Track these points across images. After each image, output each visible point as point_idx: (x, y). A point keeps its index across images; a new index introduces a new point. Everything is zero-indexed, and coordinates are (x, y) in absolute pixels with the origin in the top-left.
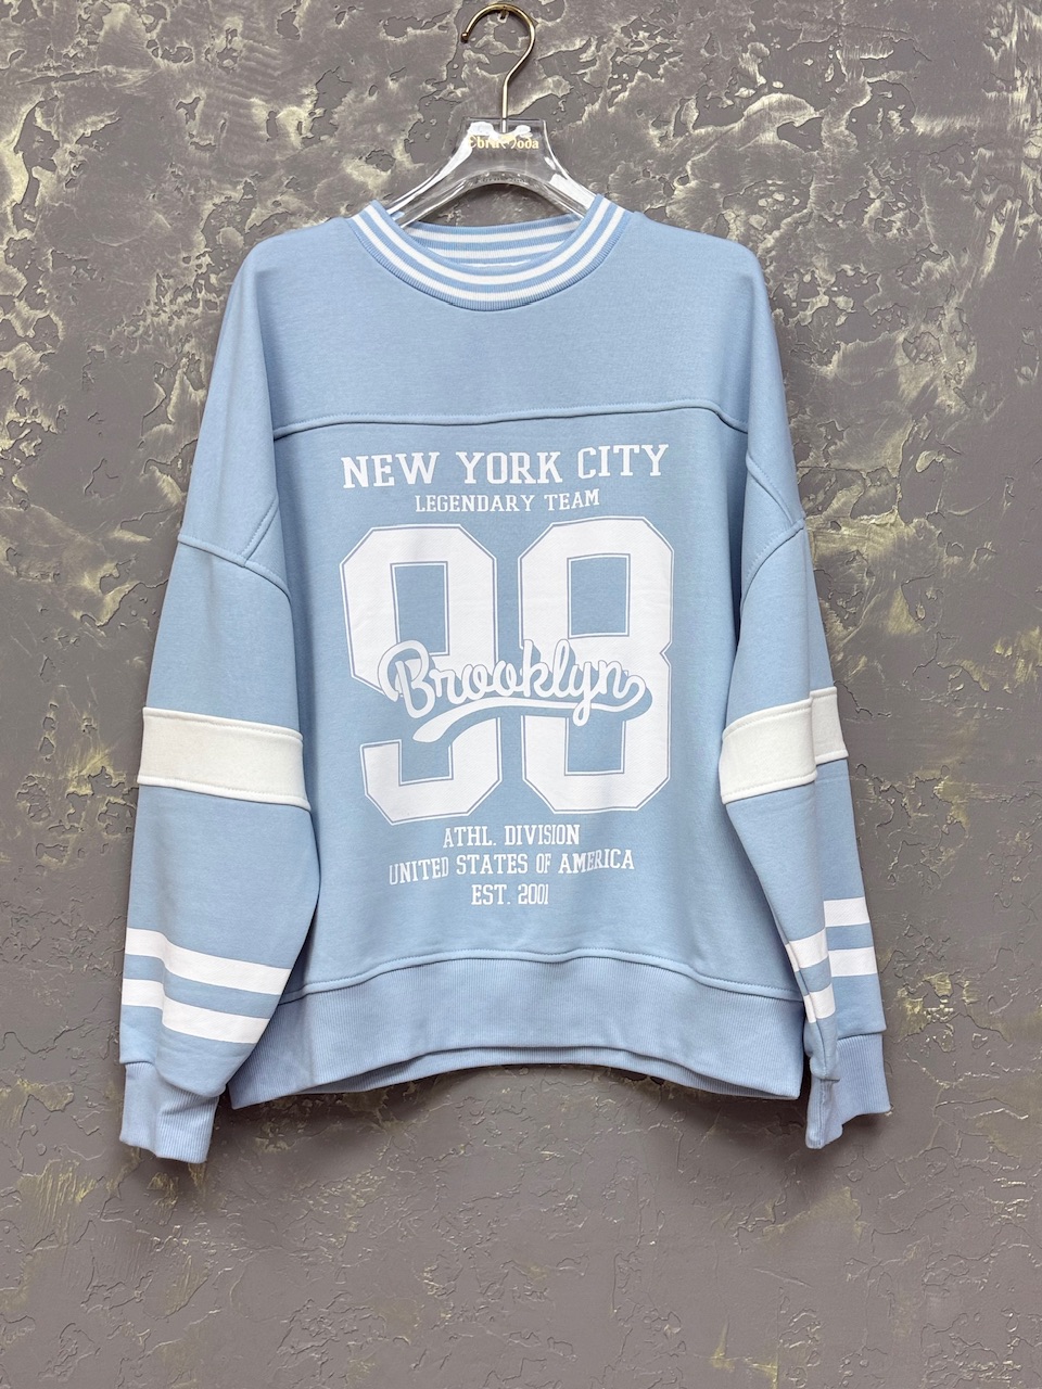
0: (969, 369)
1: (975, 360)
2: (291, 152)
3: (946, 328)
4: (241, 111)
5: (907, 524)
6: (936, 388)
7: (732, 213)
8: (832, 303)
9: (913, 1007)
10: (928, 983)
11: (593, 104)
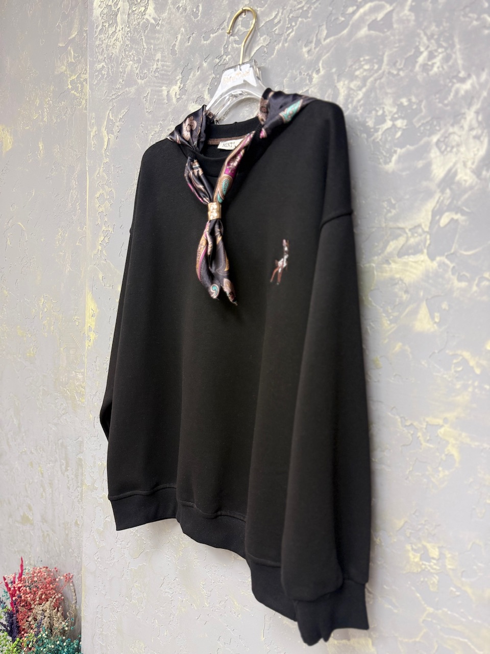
0: (482, 152)
1: (486, 146)
2: (173, 106)
4: (160, 93)
5: (432, 258)
6: (456, 170)
7: (341, 83)
8: (394, 125)
9: (414, 558)
10: (424, 547)
11: (279, 44)
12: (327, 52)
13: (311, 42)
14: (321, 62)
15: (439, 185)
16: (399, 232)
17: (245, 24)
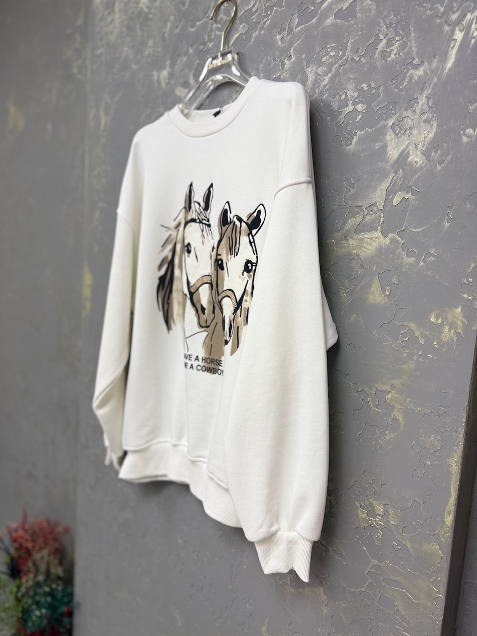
0: (431, 135)
1: (435, 129)
2: (163, 90)
3: (418, 111)
4: (151, 78)
5: (385, 237)
6: (409, 152)
7: (310, 69)
8: (355, 109)
9: (363, 514)
10: (371, 504)
11: (256, 32)
12: (298, 40)
13: (285, 30)
14: (292, 48)
15: (393, 166)
16: (356, 209)
17: (227, 13)
